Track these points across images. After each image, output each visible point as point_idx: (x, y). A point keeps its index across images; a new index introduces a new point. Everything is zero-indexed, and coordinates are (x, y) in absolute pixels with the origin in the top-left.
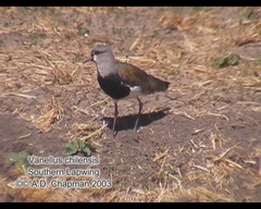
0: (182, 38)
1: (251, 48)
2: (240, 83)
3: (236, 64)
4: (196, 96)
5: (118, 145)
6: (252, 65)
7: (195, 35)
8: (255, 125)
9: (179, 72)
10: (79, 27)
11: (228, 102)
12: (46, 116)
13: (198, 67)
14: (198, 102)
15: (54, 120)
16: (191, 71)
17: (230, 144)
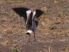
0: (41, 22)
1: (59, 25)
2: (57, 34)
3: (56, 29)
4: (45, 37)
5: (24, 50)
6: (60, 29)
7: (45, 21)
8: (61, 45)
9: (41, 31)
10: (14, 19)
11: (53, 39)
12: (5, 42)
13: (46, 30)
14: (46, 39)
15: (8, 43)
16: (44, 31)
17: (54, 50)
